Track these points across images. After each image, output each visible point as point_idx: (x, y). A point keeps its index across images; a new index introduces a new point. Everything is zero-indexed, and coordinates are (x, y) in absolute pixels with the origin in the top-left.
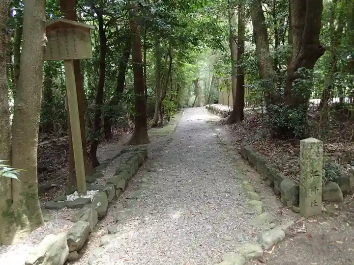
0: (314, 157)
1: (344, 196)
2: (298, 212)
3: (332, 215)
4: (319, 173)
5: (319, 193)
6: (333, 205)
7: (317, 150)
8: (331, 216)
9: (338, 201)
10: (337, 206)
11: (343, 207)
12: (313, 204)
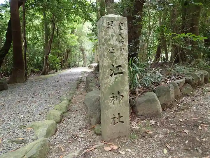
0: (114, 42)
1: (163, 110)
2: (99, 133)
3: (144, 135)
4: (123, 70)
5: (125, 102)
6: (149, 120)
7: (117, 31)
8: (142, 137)
9: (155, 115)
10: (153, 122)
11: (161, 123)
12: (117, 120)
